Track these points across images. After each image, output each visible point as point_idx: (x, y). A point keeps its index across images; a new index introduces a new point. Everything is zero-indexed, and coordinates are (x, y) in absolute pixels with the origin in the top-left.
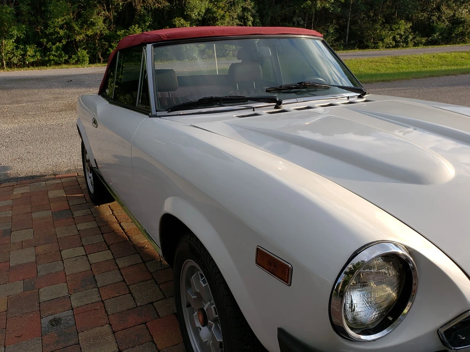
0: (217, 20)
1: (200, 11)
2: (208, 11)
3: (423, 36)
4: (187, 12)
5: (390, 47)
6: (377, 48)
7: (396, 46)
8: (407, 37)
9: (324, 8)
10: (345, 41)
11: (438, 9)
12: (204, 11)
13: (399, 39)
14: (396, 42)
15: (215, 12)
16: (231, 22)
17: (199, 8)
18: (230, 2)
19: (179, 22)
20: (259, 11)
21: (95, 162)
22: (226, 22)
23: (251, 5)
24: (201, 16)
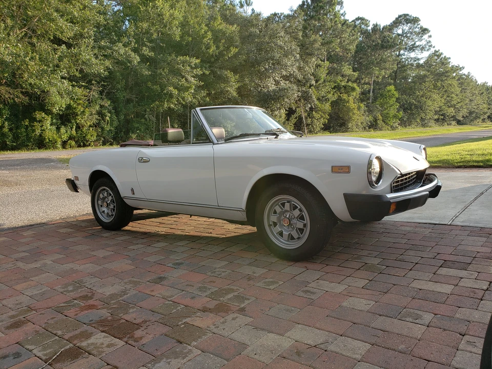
0: (77, 115)
1: (61, 106)
2: (69, 107)
4: (48, 107)
9: (169, 108)
12: (64, 107)
15: (75, 108)
16: (90, 117)
17: (59, 103)
18: (89, 100)
19: (39, 115)
20: (115, 108)
21: (132, 190)
22: (85, 116)
23: (108, 103)
24: (62, 110)
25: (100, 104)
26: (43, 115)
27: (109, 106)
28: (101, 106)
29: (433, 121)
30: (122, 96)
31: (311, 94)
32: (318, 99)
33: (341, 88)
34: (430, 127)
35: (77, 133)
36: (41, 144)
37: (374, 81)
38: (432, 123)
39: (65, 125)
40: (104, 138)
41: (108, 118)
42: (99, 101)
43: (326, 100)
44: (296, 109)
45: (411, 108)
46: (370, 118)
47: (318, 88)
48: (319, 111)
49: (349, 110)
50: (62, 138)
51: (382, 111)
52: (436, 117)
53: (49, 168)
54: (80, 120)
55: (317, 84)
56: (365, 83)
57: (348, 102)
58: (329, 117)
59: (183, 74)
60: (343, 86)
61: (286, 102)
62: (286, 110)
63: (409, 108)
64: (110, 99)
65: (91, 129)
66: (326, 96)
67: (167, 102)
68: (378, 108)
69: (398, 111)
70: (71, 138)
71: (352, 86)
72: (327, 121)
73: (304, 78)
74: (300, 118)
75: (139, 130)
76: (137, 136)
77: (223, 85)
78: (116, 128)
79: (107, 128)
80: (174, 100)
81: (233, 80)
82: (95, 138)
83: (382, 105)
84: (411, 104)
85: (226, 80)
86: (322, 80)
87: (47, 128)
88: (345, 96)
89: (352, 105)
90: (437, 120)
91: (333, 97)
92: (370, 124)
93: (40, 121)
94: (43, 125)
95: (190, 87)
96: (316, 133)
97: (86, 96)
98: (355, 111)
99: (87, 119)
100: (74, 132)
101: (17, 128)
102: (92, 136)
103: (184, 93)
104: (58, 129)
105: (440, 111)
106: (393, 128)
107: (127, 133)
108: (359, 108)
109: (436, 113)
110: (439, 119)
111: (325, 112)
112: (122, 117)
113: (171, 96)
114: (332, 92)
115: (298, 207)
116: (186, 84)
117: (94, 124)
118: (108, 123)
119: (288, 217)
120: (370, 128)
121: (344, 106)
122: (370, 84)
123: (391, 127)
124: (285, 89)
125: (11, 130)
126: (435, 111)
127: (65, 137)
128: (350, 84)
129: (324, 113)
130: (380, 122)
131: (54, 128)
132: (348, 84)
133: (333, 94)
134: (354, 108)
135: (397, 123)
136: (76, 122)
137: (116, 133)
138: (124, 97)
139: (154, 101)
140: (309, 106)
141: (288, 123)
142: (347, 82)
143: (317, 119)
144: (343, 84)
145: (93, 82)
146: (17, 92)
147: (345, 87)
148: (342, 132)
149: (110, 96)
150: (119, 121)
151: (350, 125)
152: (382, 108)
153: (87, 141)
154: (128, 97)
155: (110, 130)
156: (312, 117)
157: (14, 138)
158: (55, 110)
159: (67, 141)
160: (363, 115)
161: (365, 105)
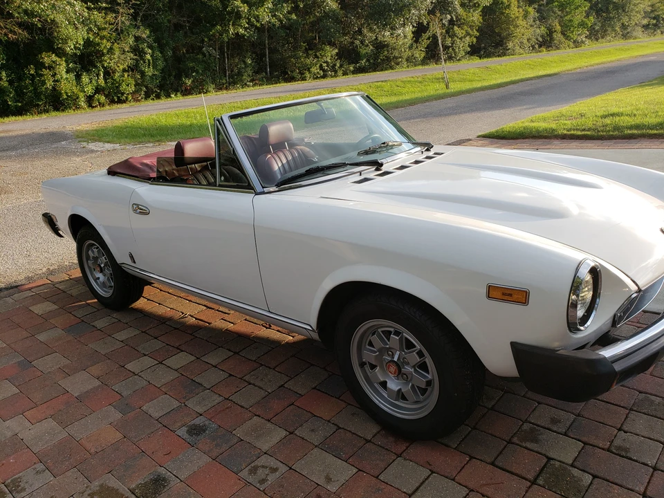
0: (103, 55)
1: (77, 42)
2: (88, 43)
3: (349, 64)
4: (58, 45)
5: (317, 78)
6: (304, 79)
7: (324, 77)
8: (335, 65)
9: (237, 34)
10: (266, 73)
11: (360, 32)
12: (82, 43)
13: (326, 68)
14: (324, 71)
15: (98, 44)
16: (122, 57)
17: (75, 38)
18: (117, 29)
19: (48, 58)
20: (157, 40)
21: (132, 257)
22: (115, 56)
23: (146, 34)
24: (79, 49)
25: (134, 36)
26: (54, 57)
27: (148, 37)
28: (137, 39)
29: (639, 29)
30: (165, 21)
32: (463, 5)
34: (635, 38)
35: (106, 83)
36: (57, 102)
38: (639, 32)
39: (88, 71)
40: (147, 87)
41: (148, 56)
42: (134, 32)
43: (475, 5)
44: (428, 24)
45: (607, 8)
46: (543, 30)
48: (463, 24)
49: (509, 20)
50: (85, 92)
51: (561, 17)
52: (645, 22)
54: (108, 62)
57: (509, 6)
58: (478, 34)
61: (413, 14)
62: (413, 26)
63: (604, 8)
64: (148, 26)
65: (126, 76)
67: (233, 25)
68: (555, 13)
69: (587, 16)
70: (98, 90)
72: (475, 40)
74: (435, 37)
75: (195, 71)
76: (193, 81)
78: (163, 71)
79: (149, 71)
80: (244, 22)
82: (133, 88)
83: (562, 7)
87: (62, 78)
89: (515, 10)
90: (646, 27)
91: (485, 1)
92: (541, 39)
93: (50, 68)
94: (56, 74)
96: (459, 60)
97: (112, 24)
98: (519, 22)
99: (118, 59)
100: (102, 82)
101: (20, 79)
102: (128, 86)
103: (257, 8)
104: (78, 77)
105: (652, 11)
106: (577, 44)
107: (178, 77)
108: (525, 17)
109: (647, 15)
110: (649, 24)
111: (473, 26)
112: (170, 53)
113: (238, 15)
115: (415, 346)
117: (129, 67)
118: (149, 65)
119: (396, 359)
120: (540, 46)
121: (503, 13)
123: (574, 42)
125: (11, 82)
126: (645, 12)
127: (89, 90)
129: (471, 27)
130: (558, 36)
131: (72, 76)
134: (517, 17)
135: (584, 36)
136: (103, 67)
137: (164, 78)
138: (169, 21)
139: (214, 26)
140: (449, 17)
141: (417, 47)
143: (461, 39)
146: (11, 24)
148: (499, 56)
149: (148, 21)
150: (166, 60)
151: (510, 45)
152: (563, 12)
153: (123, 94)
154: (175, 21)
155: (153, 75)
156: (453, 36)
157: (17, 95)
158: (69, 48)
159: (93, 96)
160: (531, 26)
161: (535, 9)
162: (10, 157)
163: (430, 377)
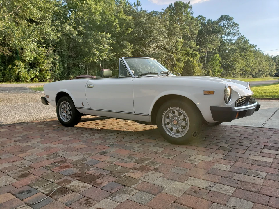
0: (40, 63)
1: (31, 58)
2: (35, 58)
4: (23, 58)
9: (93, 61)
12: (33, 58)
15: (39, 59)
16: (48, 65)
17: (30, 56)
18: (47, 55)
19: (17, 62)
20: (62, 61)
21: (82, 103)
22: (45, 65)
23: (58, 58)
24: (31, 60)
25: (53, 58)
26: (20, 62)
27: (58, 59)
28: (54, 59)
29: (239, 75)
30: (66, 54)
31: (173, 57)
32: (177, 60)
33: (189, 54)
34: (238, 78)
35: (39, 74)
36: (18, 79)
37: (208, 51)
38: (239, 76)
39: (33, 69)
40: (55, 77)
41: (58, 66)
42: (53, 56)
43: (181, 60)
45: (227, 67)
46: (205, 72)
47: (177, 53)
48: (177, 66)
49: (194, 66)
50: (30, 76)
51: (212, 68)
52: (241, 72)
53: (25, 92)
54: (42, 66)
55: (176, 52)
56: (203, 52)
57: (193, 62)
58: (182, 70)
59: (102, 42)
60: (191, 53)
64: (59, 55)
65: (48, 72)
66: (181, 58)
67: (92, 58)
68: (209, 66)
69: (221, 69)
70: (36, 76)
71: (195, 53)
72: (181, 72)
73: (169, 48)
75: (75, 73)
76: (74, 77)
77: (124, 50)
78: (62, 72)
79: (57, 71)
80: (96, 57)
81: (130, 47)
82: (50, 77)
83: (212, 64)
84: (228, 65)
85: (126, 47)
86: (179, 49)
87: (22, 70)
88: (191, 59)
89: (195, 63)
90: (241, 74)
91: (185, 59)
93: (18, 66)
94: (20, 69)
95: (106, 50)
97: (46, 53)
98: (197, 68)
99: (46, 65)
100: (38, 73)
101: (4, 70)
102: (48, 75)
103: (102, 53)
104: (29, 71)
105: (243, 69)
107: (68, 75)
108: (199, 66)
109: (241, 70)
110: (242, 74)
111: (180, 68)
112: (66, 66)
113: (94, 55)
114: (184, 57)
116: (103, 48)
117: (49, 69)
118: (57, 69)
119: (176, 119)
121: (191, 64)
122: (205, 53)
124: (159, 53)
126: (241, 69)
127: (32, 76)
128: (194, 52)
130: (210, 74)
131: (26, 70)
132: (193, 52)
133: (185, 58)
134: (196, 66)
135: (220, 75)
136: (39, 68)
137: (62, 75)
139: (84, 57)
140: (172, 63)
142: (193, 51)
143: (176, 71)
144: (191, 52)
145: (50, 45)
146: (6, 49)
147: (192, 54)
149: (59, 53)
150: (64, 68)
152: (212, 66)
153: (45, 79)
154: (70, 54)
155: (59, 73)
156: (173, 70)
157: (2, 76)
158: (27, 60)
159: (34, 78)
160: (201, 70)
161: (202, 64)
162: (6, 93)
163: (187, 122)
